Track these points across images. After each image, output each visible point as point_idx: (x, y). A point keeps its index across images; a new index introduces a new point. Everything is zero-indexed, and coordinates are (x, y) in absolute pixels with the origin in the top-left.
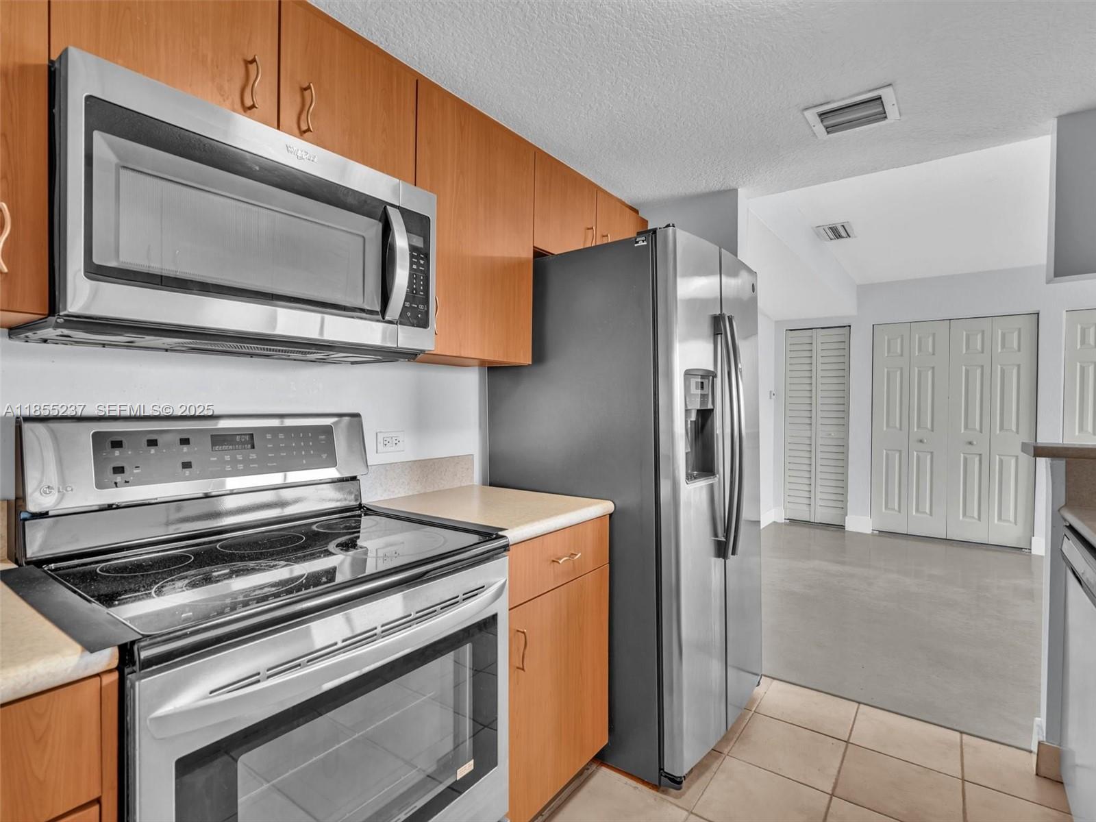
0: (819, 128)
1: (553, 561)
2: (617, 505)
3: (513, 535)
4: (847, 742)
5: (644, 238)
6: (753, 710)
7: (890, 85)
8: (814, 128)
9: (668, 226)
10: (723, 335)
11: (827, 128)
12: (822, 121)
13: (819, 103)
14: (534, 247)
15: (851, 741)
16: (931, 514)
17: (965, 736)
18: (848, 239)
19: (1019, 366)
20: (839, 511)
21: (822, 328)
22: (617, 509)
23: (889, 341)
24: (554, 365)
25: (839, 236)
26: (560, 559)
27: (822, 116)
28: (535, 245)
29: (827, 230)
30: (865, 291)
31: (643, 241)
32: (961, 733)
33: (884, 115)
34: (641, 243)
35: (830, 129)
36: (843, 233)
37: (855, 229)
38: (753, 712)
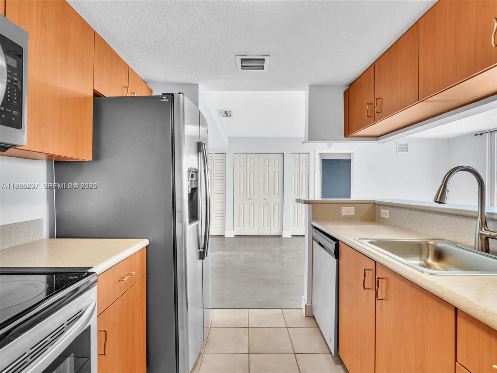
0: (239, 66)
1: (119, 280)
2: (150, 240)
3: (98, 269)
4: (248, 327)
5: (166, 97)
6: (209, 327)
7: (269, 56)
8: (238, 65)
9: (180, 93)
10: (202, 152)
11: (242, 67)
12: (241, 63)
13: (243, 55)
14: (94, 90)
15: (249, 326)
16: (253, 227)
17: (283, 310)
18: (230, 117)
19: (279, 172)
20: (222, 229)
21: (215, 153)
22: (150, 243)
23: (239, 160)
24: (106, 162)
25: (227, 116)
26: (124, 278)
27: (242, 60)
28: (94, 89)
29: (223, 112)
30: (232, 139)
31: (166, 99)
32: (282, 309)
33: (263, 68)
34: (165, 100)
35: (243, 67)
36: (229, 115)
37: (233, 113)
38: (209, 328)
